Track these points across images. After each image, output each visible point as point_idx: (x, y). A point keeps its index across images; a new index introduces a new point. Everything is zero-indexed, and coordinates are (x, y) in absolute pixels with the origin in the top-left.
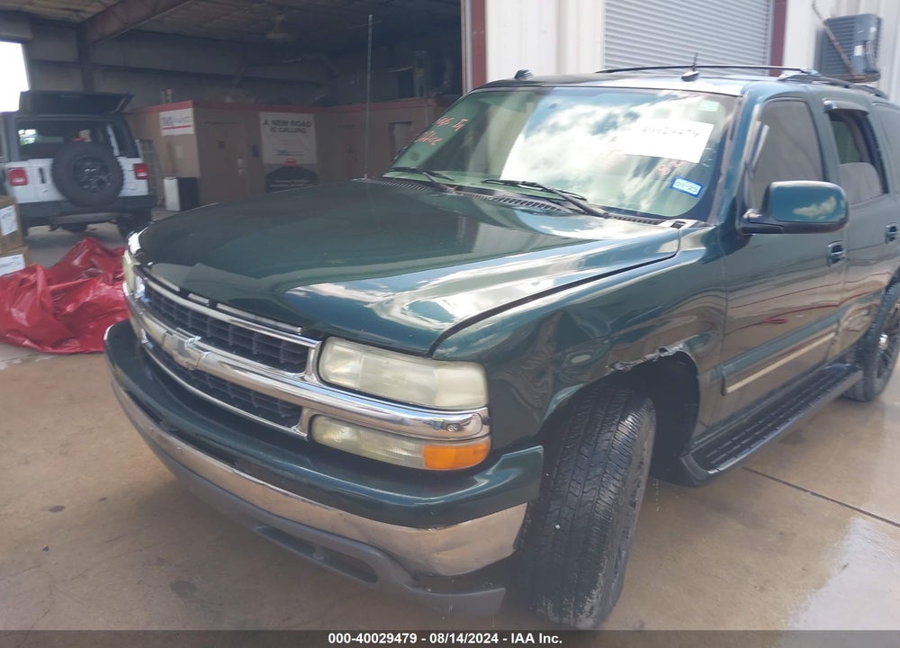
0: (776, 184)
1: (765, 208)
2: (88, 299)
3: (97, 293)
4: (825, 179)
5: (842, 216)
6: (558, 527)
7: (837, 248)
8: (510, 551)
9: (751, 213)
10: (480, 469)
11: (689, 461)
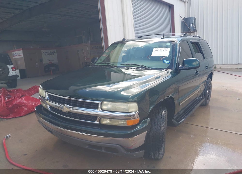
0: (185, 59)
1: (183, 65)
2: (15, 103)
3: (18, 101)
4: (193, 58)
5: (199, 65)
6: (153, 136)
7: (197, 72)
8: (143, 143)
9: (180, 66)
10: (138, 124)
11: (174, 121)
